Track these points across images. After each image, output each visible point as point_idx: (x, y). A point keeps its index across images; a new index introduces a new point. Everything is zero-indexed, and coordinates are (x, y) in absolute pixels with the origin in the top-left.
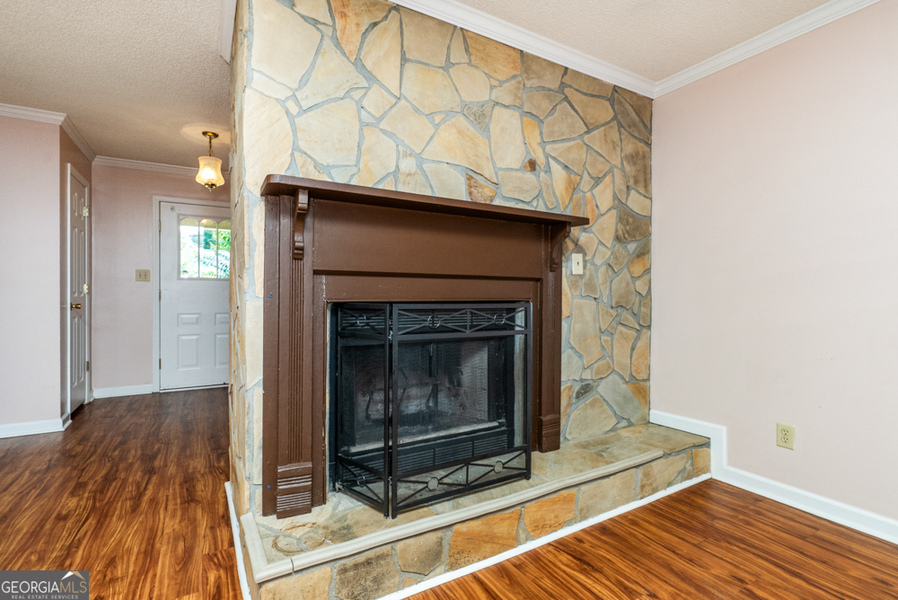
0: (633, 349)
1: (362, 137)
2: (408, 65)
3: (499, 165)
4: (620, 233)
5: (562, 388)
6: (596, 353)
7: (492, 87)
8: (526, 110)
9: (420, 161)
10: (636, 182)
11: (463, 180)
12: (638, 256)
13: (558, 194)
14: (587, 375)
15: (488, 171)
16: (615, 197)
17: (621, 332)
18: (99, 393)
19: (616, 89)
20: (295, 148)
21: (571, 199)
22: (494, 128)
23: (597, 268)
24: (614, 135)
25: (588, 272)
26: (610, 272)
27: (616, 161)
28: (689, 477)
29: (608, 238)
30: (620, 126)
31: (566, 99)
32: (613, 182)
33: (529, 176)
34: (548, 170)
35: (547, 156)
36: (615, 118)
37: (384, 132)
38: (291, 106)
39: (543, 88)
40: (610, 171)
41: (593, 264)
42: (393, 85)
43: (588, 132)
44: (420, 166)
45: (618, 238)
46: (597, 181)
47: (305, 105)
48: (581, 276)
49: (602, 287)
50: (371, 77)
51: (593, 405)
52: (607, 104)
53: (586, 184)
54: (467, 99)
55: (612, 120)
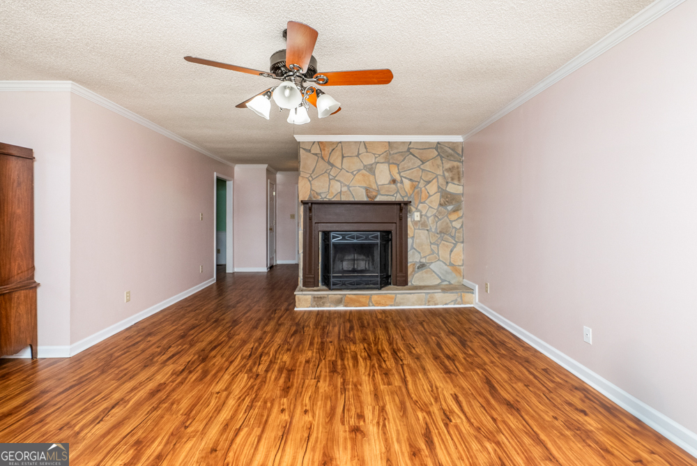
0: (451, 251)
1: (330, 183)
2: (344, 159)
3: (379, 183)
4: (442, 202)
5: (409, 265)
6: (428, 252)
7: (376, 158)
8: (391, 162)
9: (348, 187)
10: (452, 179)
11: (364, 191)
12: (454, 211)
13: (406, 190)
14: (423, 260)
15: (374, 186)
16: (439, 187)
17: (444, 244)
18: (279, 262)
19: (438, 143)
20: (311, 190)
21: (414, 191)
22: (377, 172)
23: (428, 218)
24: (439, 161)
25: (423, 220)
26: (437, 219)
27: (440, 172)
28: (458, 304)
29: (435, 205)
30: (442, 157)
31: (411, 153)
32: (438, 181)
33: (393, 186)
34: (402, 182)
35: (401, 177)
36: (439, 154)
37: (337, 180)
38: (310, 179)
39: (399, 152)
40: (436, 177)
41: (426, 215)
42: (339, 166)
43: (423, 163)
44: (349, 189)
45: (441, 205)
46: (429, 182)
47: (314, 177)
48: (419, 221)
49: (431, 225)
50: (332, 165)
51: (426, 273)
52: (434, 150)
53: (422, 185)
54: (366, 164)
55: (437, 156)
